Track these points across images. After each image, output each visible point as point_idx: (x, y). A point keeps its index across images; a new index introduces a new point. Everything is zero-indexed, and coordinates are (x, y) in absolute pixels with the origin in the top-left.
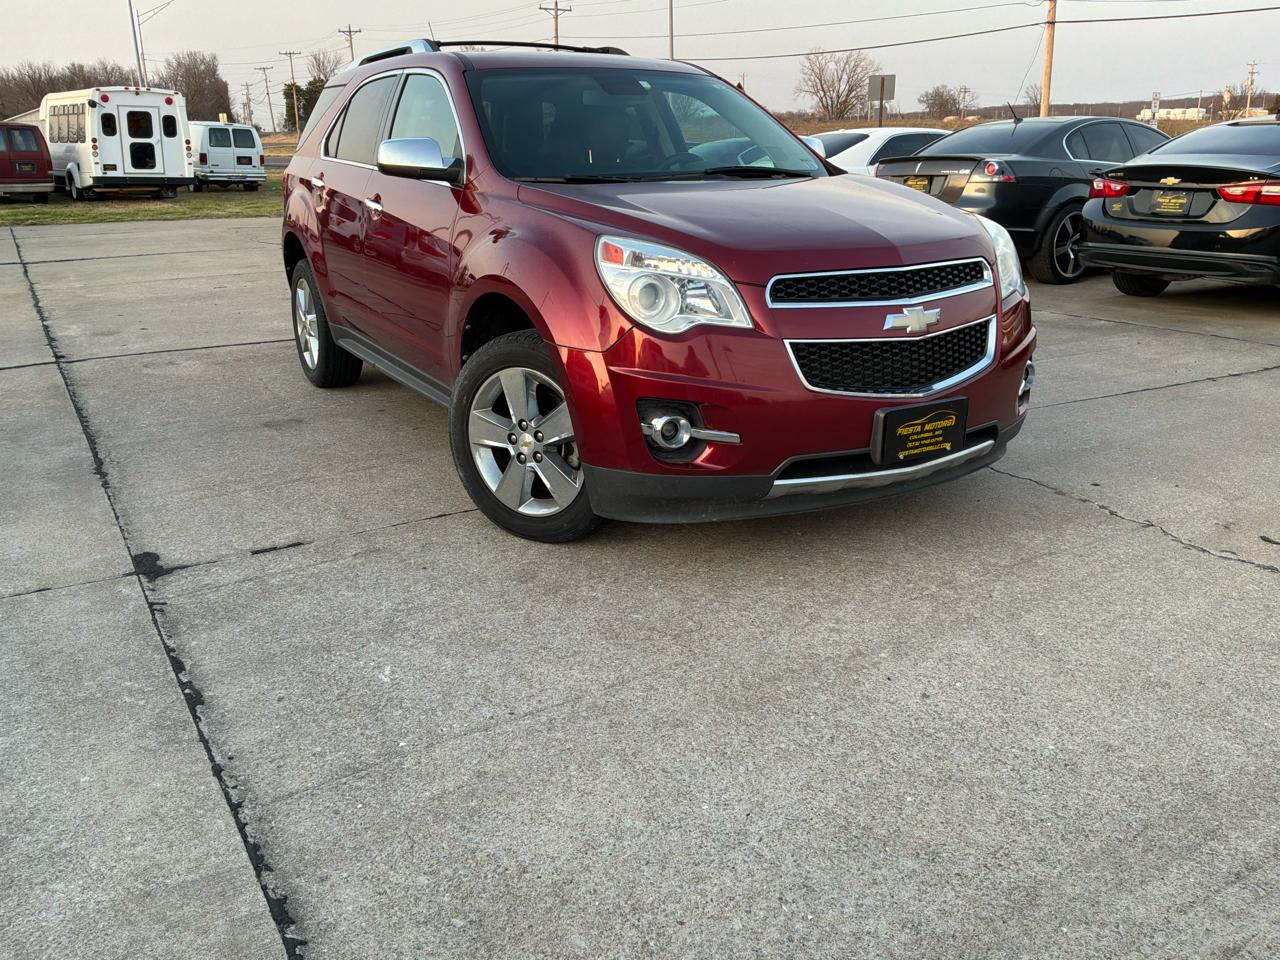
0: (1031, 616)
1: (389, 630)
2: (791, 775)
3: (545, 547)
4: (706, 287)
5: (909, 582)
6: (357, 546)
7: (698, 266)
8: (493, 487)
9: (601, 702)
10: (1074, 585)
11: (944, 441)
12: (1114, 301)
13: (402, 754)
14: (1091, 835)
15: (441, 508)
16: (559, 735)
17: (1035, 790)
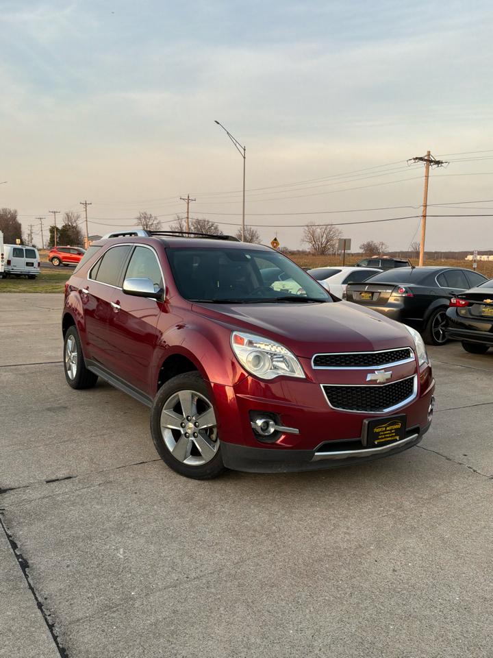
0: (442, 527)
1: (120, 528)
2: (333, 614)
3: (196, 482)
4: (283, 357)
5: (381, 507)
6: (100, 480)
7: (279, 348)
8: (171, 449)
9: (233, 572)
10: (460, 510)
11: (396, 435)
12: (463, 356)
13: (132, 599)
14: (481, 648)
15: (142, 459)
16: (213, 590)
17: (452, 622)
